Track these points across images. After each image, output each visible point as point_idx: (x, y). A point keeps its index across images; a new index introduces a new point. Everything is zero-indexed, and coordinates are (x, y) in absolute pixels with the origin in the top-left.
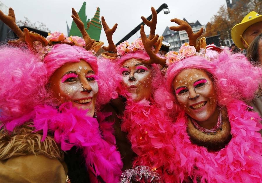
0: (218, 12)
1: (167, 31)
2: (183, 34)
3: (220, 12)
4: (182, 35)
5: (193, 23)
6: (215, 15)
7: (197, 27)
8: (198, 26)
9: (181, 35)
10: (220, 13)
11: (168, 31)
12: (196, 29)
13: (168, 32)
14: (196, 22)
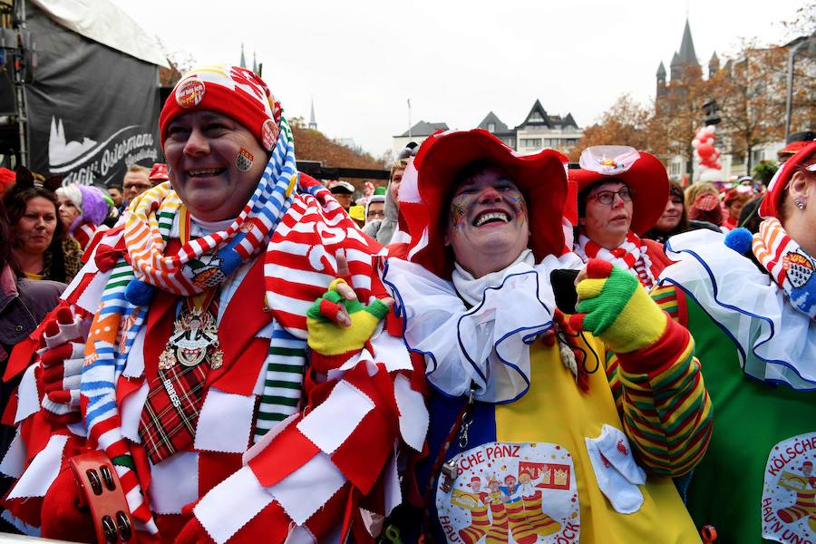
0: (612, 108)
1: (488, 124)
2: (527, 140)
3: (617, 108)
4: (524, 142)
5: (558, 118)
6: (606, 113)
7: (565, 130)
8: (570, 127)
9: (521, 139)
10: (616, 111)
11: (492, 123)
12: (563, 133)
13: (490, 126)
14: (565, 116)
